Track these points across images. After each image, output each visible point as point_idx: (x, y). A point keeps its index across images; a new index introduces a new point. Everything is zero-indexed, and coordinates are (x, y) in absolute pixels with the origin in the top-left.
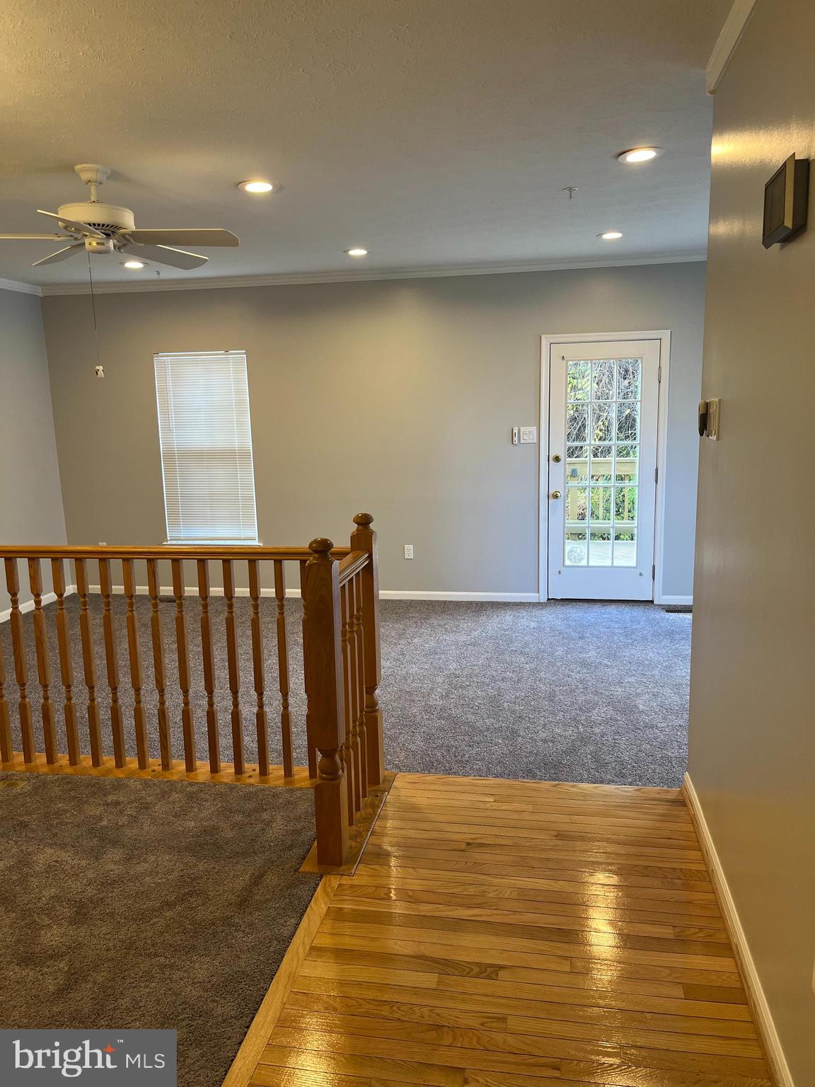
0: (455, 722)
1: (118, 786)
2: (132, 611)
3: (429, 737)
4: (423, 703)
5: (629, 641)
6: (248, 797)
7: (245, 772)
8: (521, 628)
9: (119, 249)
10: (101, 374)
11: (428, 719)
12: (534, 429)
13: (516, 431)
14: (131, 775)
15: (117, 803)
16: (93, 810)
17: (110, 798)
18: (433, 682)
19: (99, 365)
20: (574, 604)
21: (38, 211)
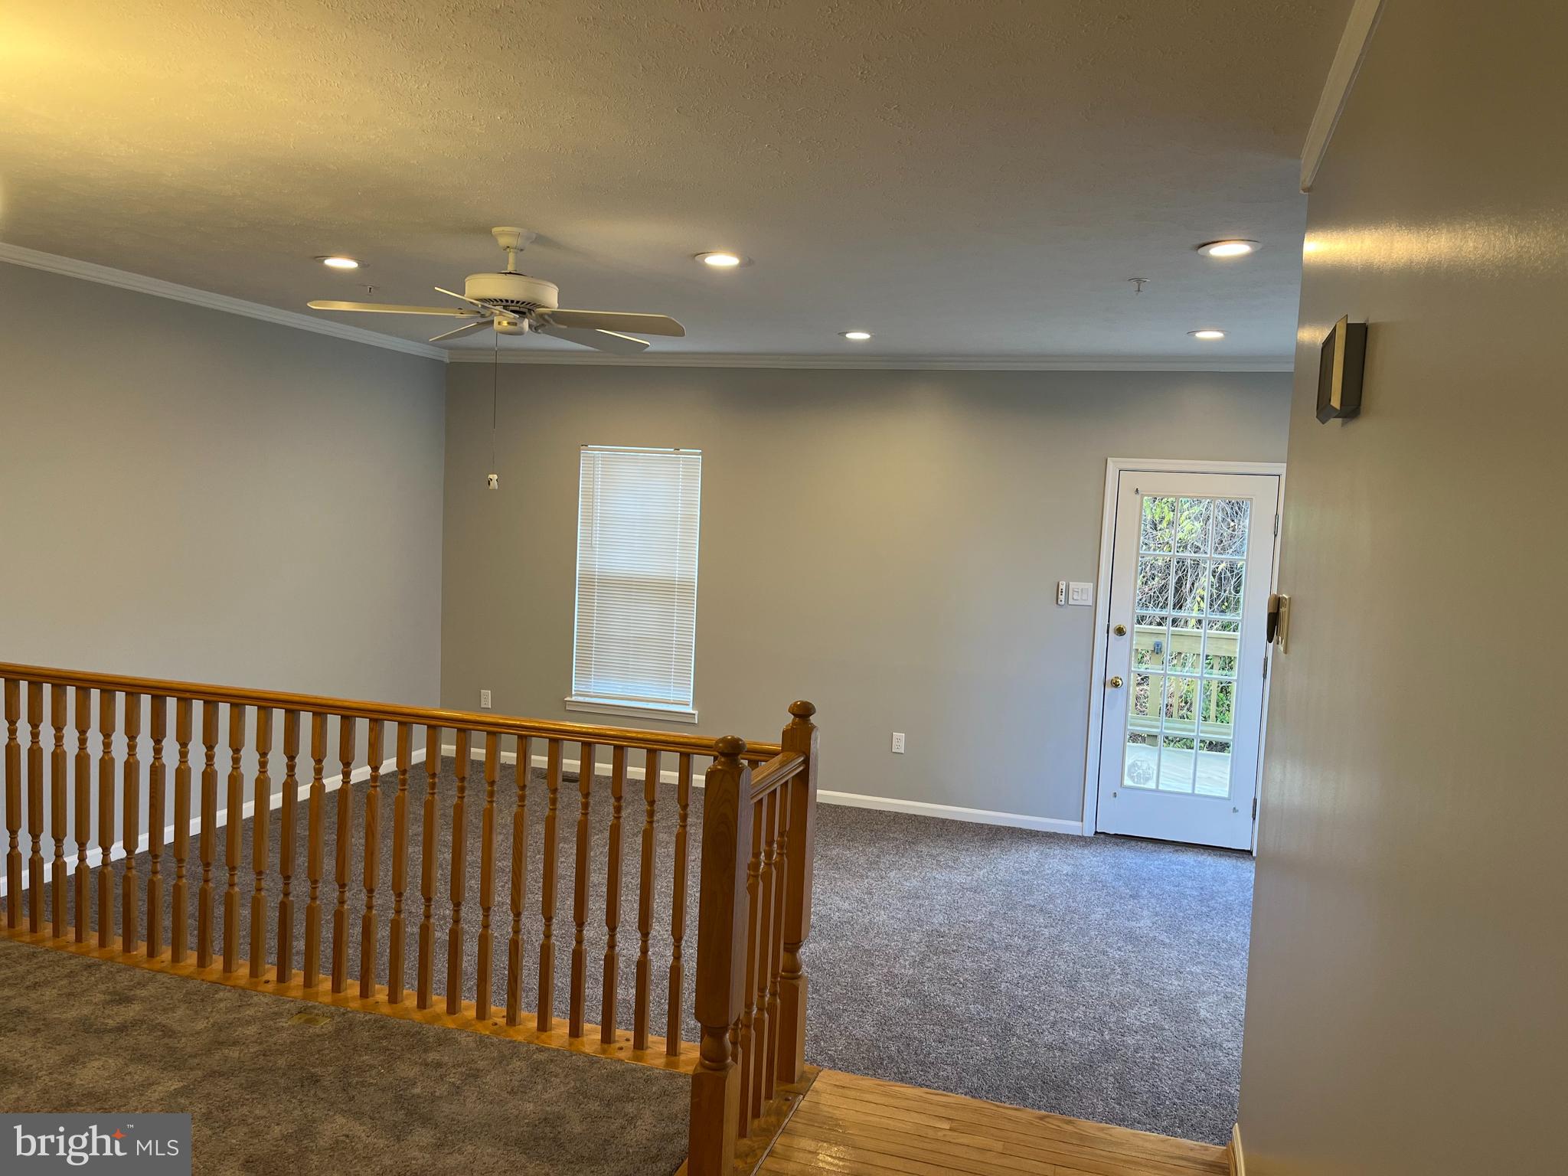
0: (926, 1004)
1: (444, 1040)
2: (491, 802)
3: (883, 1022)
4: (885, 970)
5: (1205, 909)
6: (612, 1078)
7: (615, 1042)
8: (1049, 872)
9: (535, 329)
10: (494, 484)
11: (887, 994)
12: (1090, 586)
13: (1063, 586)
14: (465, 1026)
15: (439, 1065)
16: (406, 1070)
17: (432, 1056)
18: (905, 940)
19: (493, 473)
20: (1133, 843)
21: (436, 288)
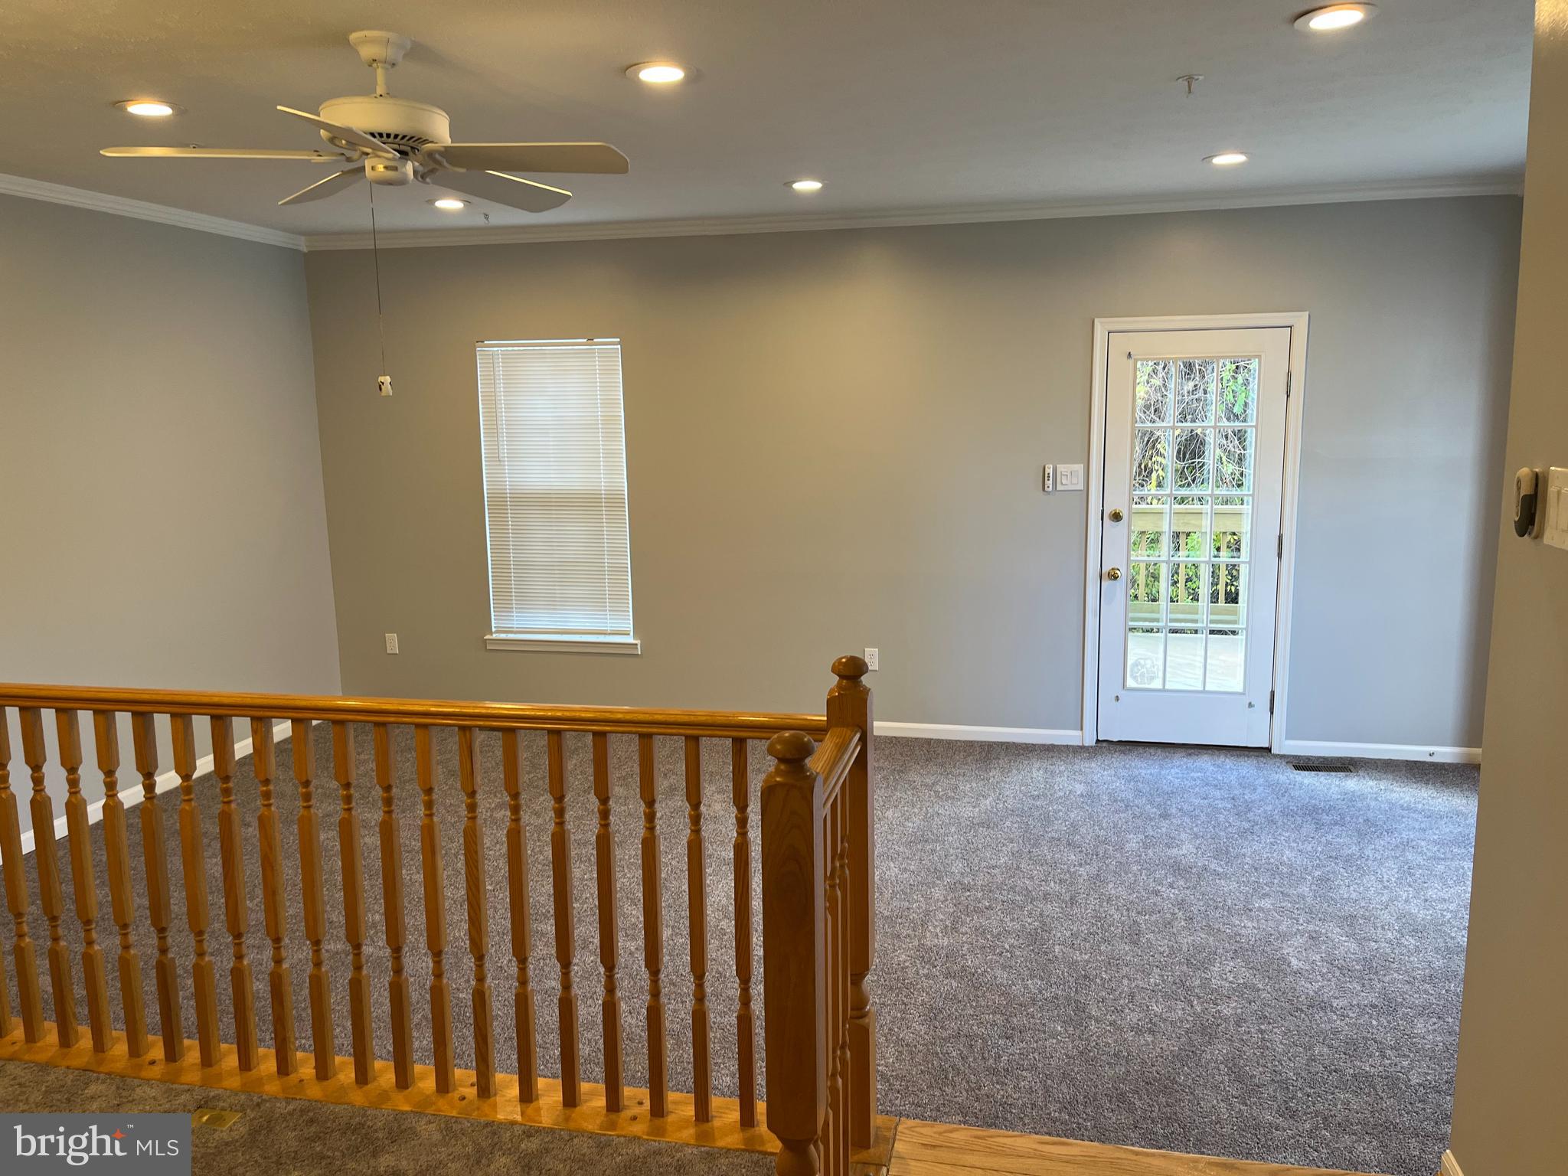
0: (973, 980)
1: (399, 1132)
2: (430, 815)
4: (916, 943)
5: (1247, 825)
6: (631, 1169)
7: (624, 1107)
8: (1062, 794)
9: (422, 177)
10: (387, 389)
11: (927, 976)
12: (1079, 468)
13: (1049, 470)
14: (423, 1105)
18: (928, 899)
19: (385, 375)
20: (1141, 749)
21: (279, 107)
